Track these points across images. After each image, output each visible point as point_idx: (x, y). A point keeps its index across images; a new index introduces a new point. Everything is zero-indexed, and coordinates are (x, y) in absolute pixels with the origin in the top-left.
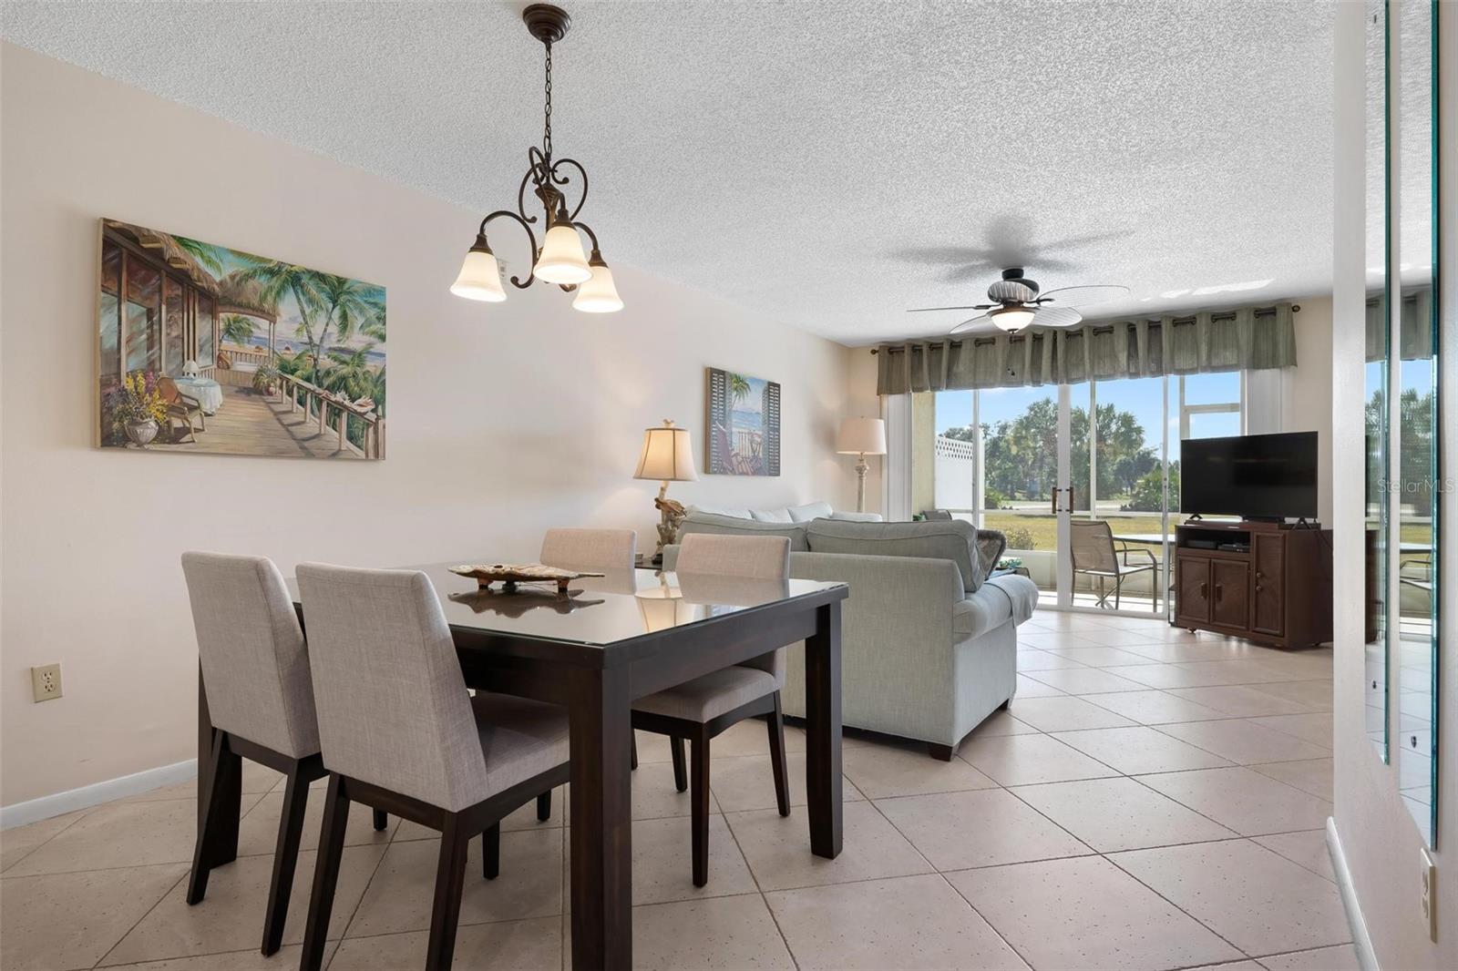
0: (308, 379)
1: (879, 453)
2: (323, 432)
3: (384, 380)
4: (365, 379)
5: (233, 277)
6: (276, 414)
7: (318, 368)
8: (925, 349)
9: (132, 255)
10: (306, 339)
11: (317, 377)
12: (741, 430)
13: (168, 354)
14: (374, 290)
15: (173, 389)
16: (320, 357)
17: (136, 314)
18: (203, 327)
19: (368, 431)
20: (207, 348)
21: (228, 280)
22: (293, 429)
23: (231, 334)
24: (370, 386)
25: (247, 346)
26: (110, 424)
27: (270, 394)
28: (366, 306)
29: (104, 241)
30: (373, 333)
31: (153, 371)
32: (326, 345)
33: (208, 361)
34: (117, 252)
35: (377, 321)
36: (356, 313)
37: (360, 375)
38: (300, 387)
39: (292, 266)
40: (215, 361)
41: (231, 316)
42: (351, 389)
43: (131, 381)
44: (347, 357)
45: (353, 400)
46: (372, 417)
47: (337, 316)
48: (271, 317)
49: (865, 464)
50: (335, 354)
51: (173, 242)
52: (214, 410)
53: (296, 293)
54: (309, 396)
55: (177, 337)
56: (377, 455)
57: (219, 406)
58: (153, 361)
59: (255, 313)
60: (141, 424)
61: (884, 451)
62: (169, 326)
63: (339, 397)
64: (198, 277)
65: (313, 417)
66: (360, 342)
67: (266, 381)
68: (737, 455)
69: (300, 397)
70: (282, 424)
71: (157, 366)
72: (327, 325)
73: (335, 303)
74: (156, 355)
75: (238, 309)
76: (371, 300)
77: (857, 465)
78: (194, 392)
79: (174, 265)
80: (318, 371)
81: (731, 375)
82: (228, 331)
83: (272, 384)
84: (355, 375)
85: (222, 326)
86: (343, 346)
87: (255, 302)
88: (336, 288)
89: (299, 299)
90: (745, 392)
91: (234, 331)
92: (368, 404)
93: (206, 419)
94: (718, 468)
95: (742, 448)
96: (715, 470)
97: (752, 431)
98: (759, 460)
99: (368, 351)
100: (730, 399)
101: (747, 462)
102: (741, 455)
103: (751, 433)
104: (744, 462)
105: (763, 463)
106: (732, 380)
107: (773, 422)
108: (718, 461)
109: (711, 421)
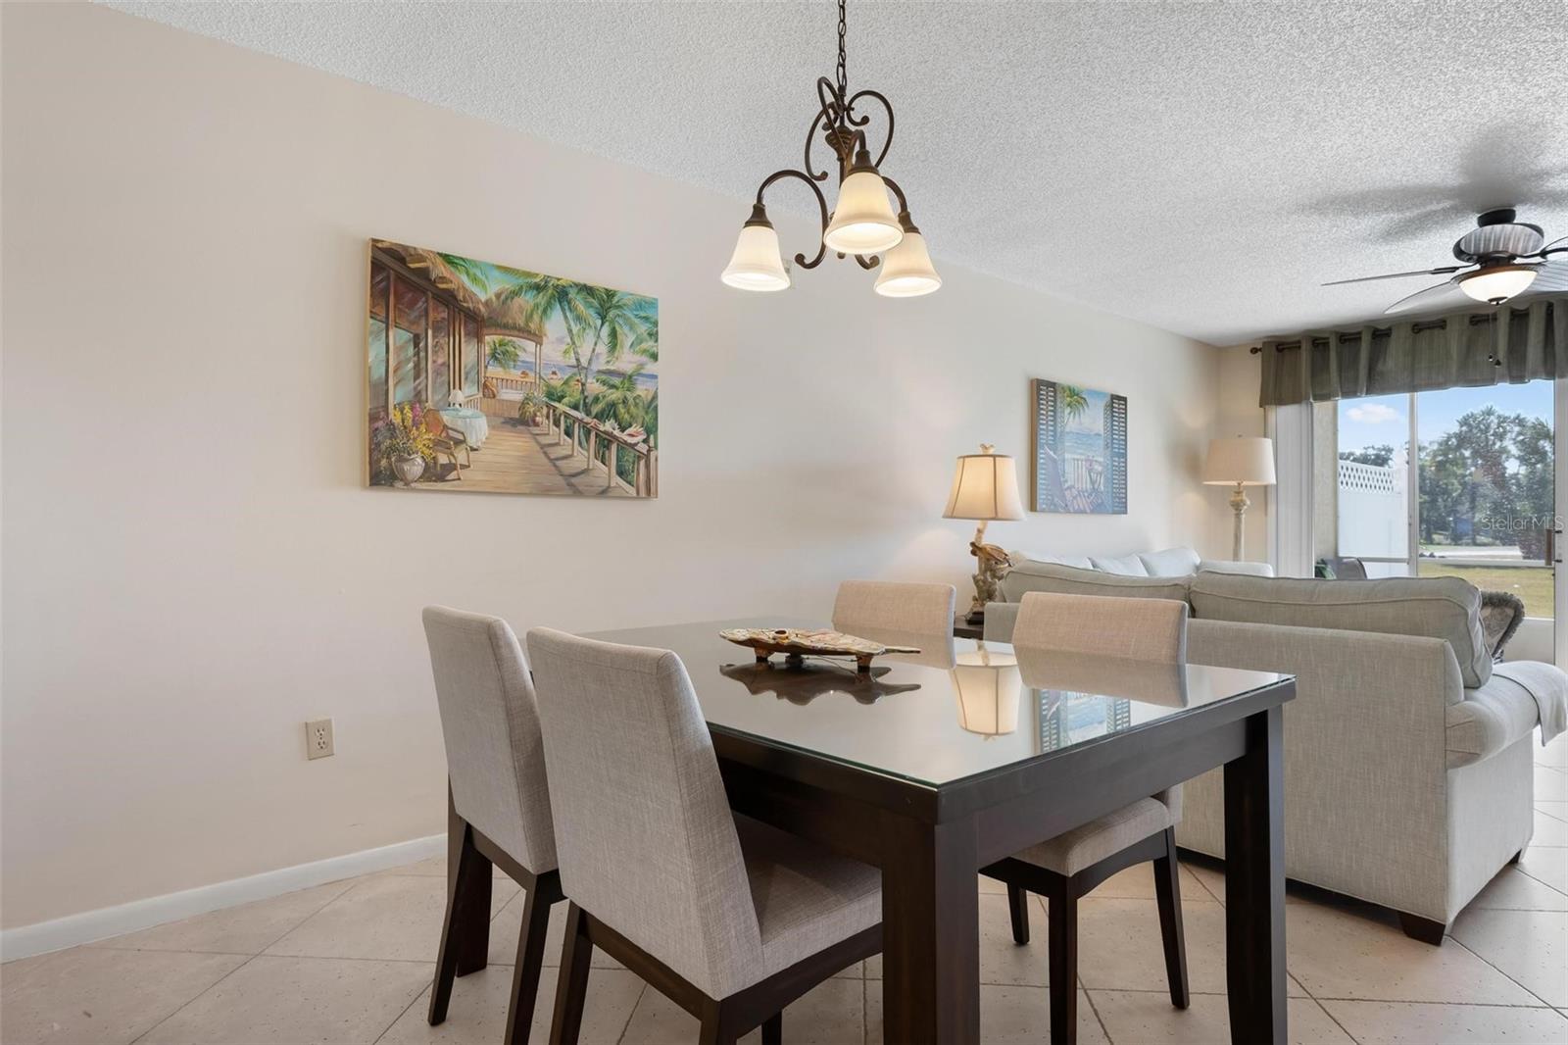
0: (576, 407)
1: (1265, 483)
2: (591, 467)
3: (656, 407)
4: (636, 405)
5: (498, 296)
6: (542, 447)
7: (586, 394)
8: (1333, 343)
9: (400, 278)
10: (574, 362)
11: (585, 404)
12: (1076, 457)
13: (434, 382)
14: (646, 303)
15: (439, 421)
16: (589, 381)
17: (402, 341)
18: (469, 352)
19: (639, 464)
20: (473, 374)
21: (494, 298)
22: (558, 463)
23: (496, 359)
24: (641, 412)
25: (513, 371)
26: (379, 461)
27: (536, 425)
28: (637, 321)
29: (372, 263)
30: (644, 351)
31: (420, 402)
32: (595, 367)
33: (474, 390)
34: (385, 274)
35: (648, 338)
36: (626, 329)
37: (631, 401)
38: (567, 416)
39: (559, 280)
40: (481, 390)
41: (497, 338)
42: (620, 417)
43: (398, 414)
44: (616, 381)
45: (623, 430)
46: (642, 447)
47: (606, 334)
48: (537, 338)
49: (1244, 498)
50: (604, 377)
51: (439, 260)
52: (480, 444)
53: (563, 310)
54: (577, 425)
55: (443, 364)
56: (648, 492)
57: (484, 439)
58: (420, 392)
59: (521, 335)
60: (408, 460)
61: (1271, 479)
62: (435, 353)
63: (609, 426)
64: (464, 297)
65: (580, 449)
66: (630, 362)
67: (532, 410)
68: (1069, 488)
69: (567, 427)
70: (549, 458)
71: (424, 397)
72: (596, 344)
73: (603, 318)
74: (423, 385)
75: (503, 331)
76: (643, 314)
77: (1232, 499)
78: (460, 425)
79: (440, 286)
80: (586, 397)
81: (1063, 388)
82: (494, 356)
83: (538, 414)
84: (625, 401)
85: (488, 350)
86: (612, 368)
87: (521, 322)
88: (605, 302)
89: (566, 317)
90: (1081, 408)
91: (499, 356)
92: (639, 433)
93: (472, 454)
94: (1047, 504)
95: (1078, 479)
96: (1043, 507)
97: (1091, 458)
98: (1100, 494)
99: (639, 373)
100: (1063, 418)
101: (1084, 497)
102: (1076, 487)
103: (1090, 460)
104: (1080, 497)
105: (1105, 499)
106: (1065, 394)
107: (1117, 446)
108: (1047, 495)
109: (1039, 445)
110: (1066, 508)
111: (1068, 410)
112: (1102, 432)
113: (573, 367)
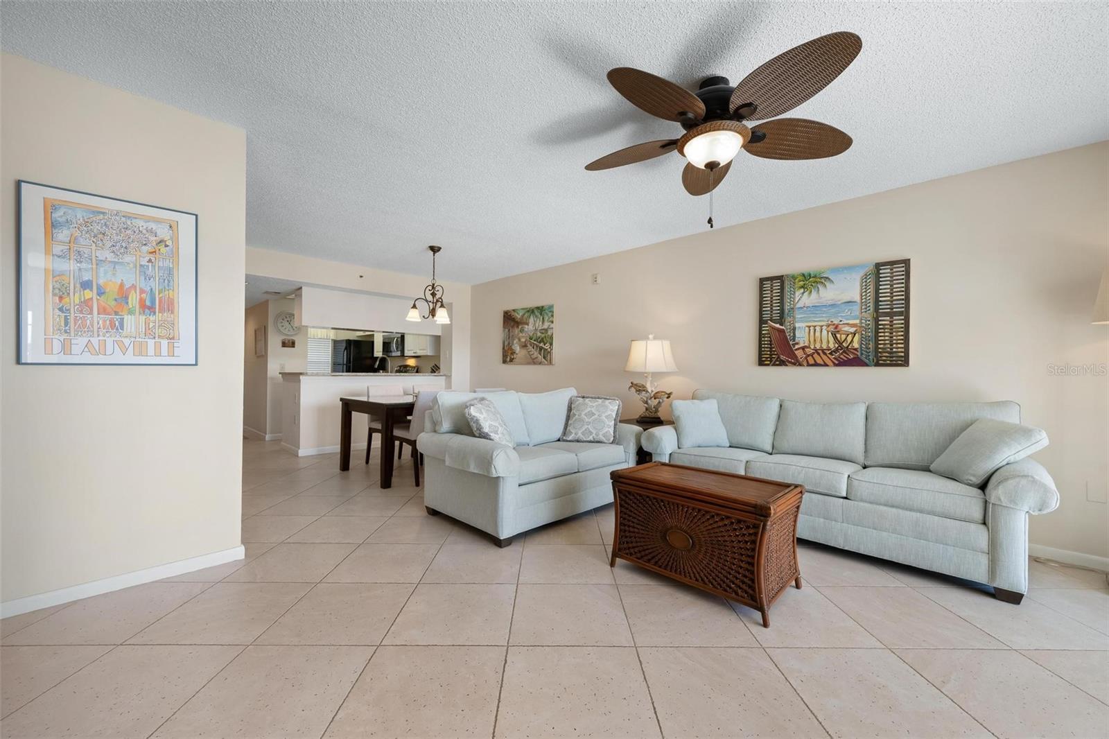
0: (535, 341)
3: (553, 337)
4: (548, 337)
5: (522, 316)
6: (529, 352)
9: (507, 318)
10: (535, 328)
11: (537, 339)
12: (808, 324)
14: (551, 306)
15: (512, 348)
16: (538, 333)
17: (507, 331)
18: (517, 331)
19: (548, 355)
20: (517, 336)
22: (531, 356)
25: (524, 334)
27: (527, 346)
28: (549, 313)
30: (550, 321)
32: (539, 329)
33: (517, 340)
39: (532, 307)
41: (521, 326)
44: (543, 331)
45: (545, 345)
46: (549, 350)
48: (528, 324)
50: (541, 331)
51: (512, 311)
53: (533, 315)
54: (535, 345)
56: (550, 362)
57: (519, 352)
59: (525, 324)
63: (542, 345)
64: (516, 318)
65: (536, 352)
66: (547, 325)
68: (803, 348)
69: (533, 346)
72: (539, 322)
73: (541, 314)
75: (522, 324)
76: (550, 310)
78: (515, 349)
79: (512, 317)
80: (537, 337)
81: (793, 277)
82: (520, 331)
83: (528, 344)
84: (545, 337)
86: (543, 328)
87: (525, 321)
88: (541, 309)
89: (533, 317)
90: (820, 287)
91: (522, 331)
92: (548, 346)
93: (517, 355)
94: (771, 361)
95: (815, 340)
96: (766, 362)
97: (836, 322)
98: (852, 351)
99: (548, 328)
100: (792, 298)
101: (825, 354)
102: (812, 347)
103: (834, 324)
104: (819, 354)
105: (862, 354)
106: (797, 280)
107: (888, 307)
108: (771, 355)
109: (762, 322)
110: (797, 363)
111: (798, 293)
112: (857, 298)
113: (535, 330)
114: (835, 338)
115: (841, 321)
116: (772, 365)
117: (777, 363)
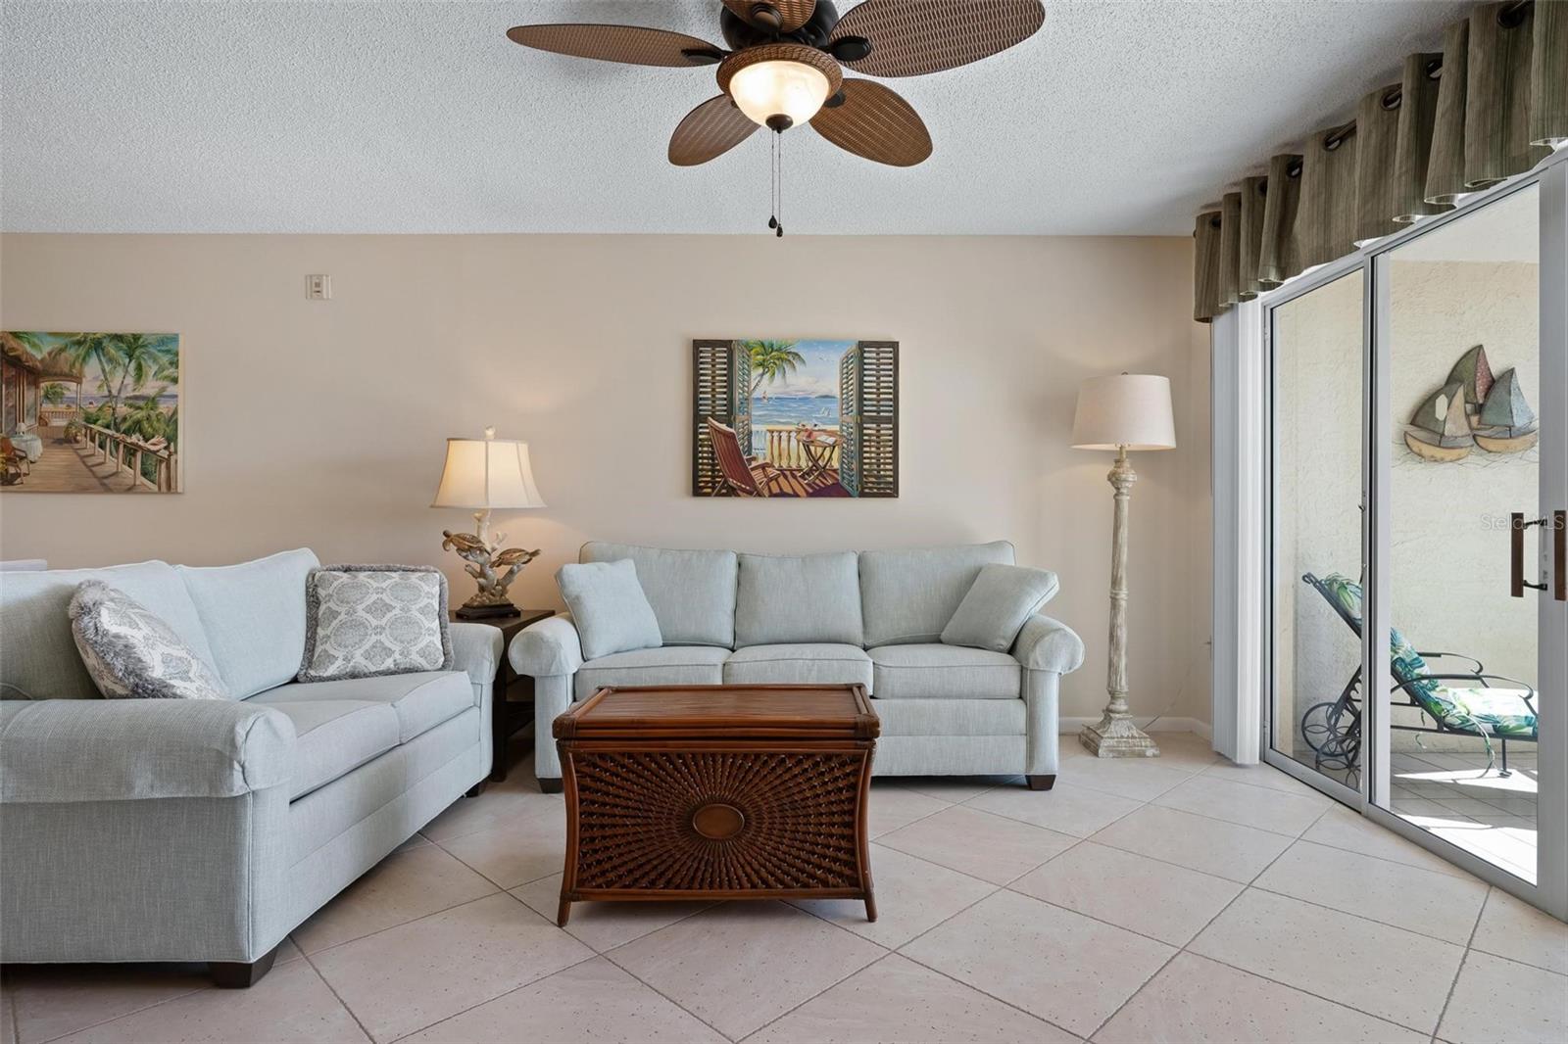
0: (108, 427)
2: (119, 470)
3: (177, 420)
4: (158, 420)
5: (50, 354)
7: (116, 416)
10: (106, 393)
11: (115, 424)
13: (6, 419)
14: (167, 338)
15: (10, 444)
16: (118, 406)
18: (30, 396)
19: (160, 466)
20: (32, 412)
21: (47, 356)
22: (94, 469)
23: (48, 398)
24: (162, 426)
25: (60, 406)
27: (77, 442)
28: (160, 354)
30: (166, 377)
32: (123, 395)
33: (33, 422)
35: (169, 366)
36: (150, 363)
37: (154, 417)
38: (101, 433)
39: (95, 334)
40: (38, 421)
41: (48, 383)
44: (141, 403)
45: (146, 440)
46: (164, 454)
47: (133, 369)
48: (78, 380)
50: (130, 402)
51: (10, 337)
52: (36, 458)
53: (98, 356)
54: (108, 440)
55: (12, 406)
56: (169, 487)
57: (39, 455)
59: (67, 379)
62: (7, 399)
63: (135, 438)
64: (27, 359)
65: (111, 458)
66: (153, 388)
67: (74, 432)
68: (763, 467)
69: (101, 442)
70: (86, 465)
72: (124, 378)
73: (131, 357)
75: (51, 378)
76: (164, 348)
78: (23, 446)
79: (11, 354)
80: (116, 419)
81: (748, 345)
82: (46, 397)
84: (148, 418)
85: (42, 393)
87: (66, 369)
88: (132, 345)
89: (100, 360)
90: (787, 368)
91: (52, 396)
92: (160, 442)
93: (31, 466)
94: (713, 488)
95: (780, 455)
96: (706, 490)
97: (809, 427)
98: (830, 472)
99: (161, 394)
100: (746, 382)
101: (794, 477)
102: (777, 466)
103: (806, 430)
104: (786, 477)
105: (843, 478)
106: (753, 352)
107: (874, 408)
108: (713, 477)
109: (698, 418)
110: (754, 492)
111: (756, 373)
112: (836, 392)
113: (105, 397)
114: (808, 452)
115: (816, 425)
116: (717, 495)
117: (724, 491)
